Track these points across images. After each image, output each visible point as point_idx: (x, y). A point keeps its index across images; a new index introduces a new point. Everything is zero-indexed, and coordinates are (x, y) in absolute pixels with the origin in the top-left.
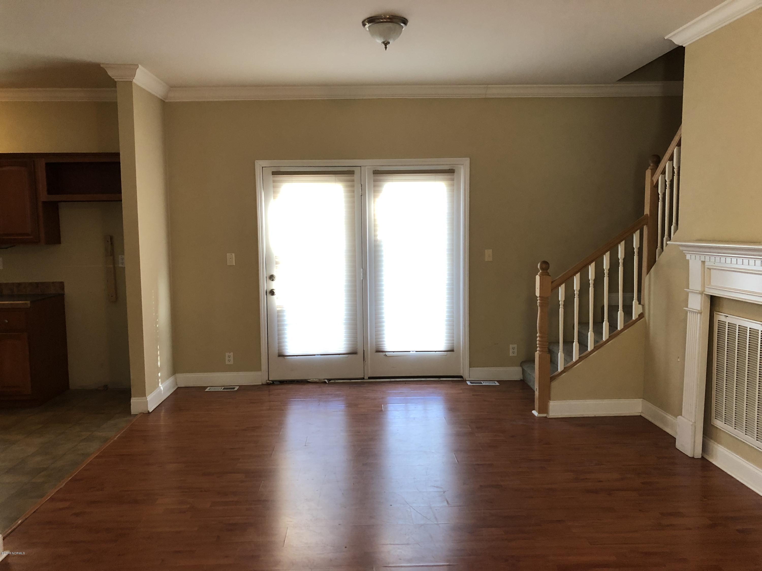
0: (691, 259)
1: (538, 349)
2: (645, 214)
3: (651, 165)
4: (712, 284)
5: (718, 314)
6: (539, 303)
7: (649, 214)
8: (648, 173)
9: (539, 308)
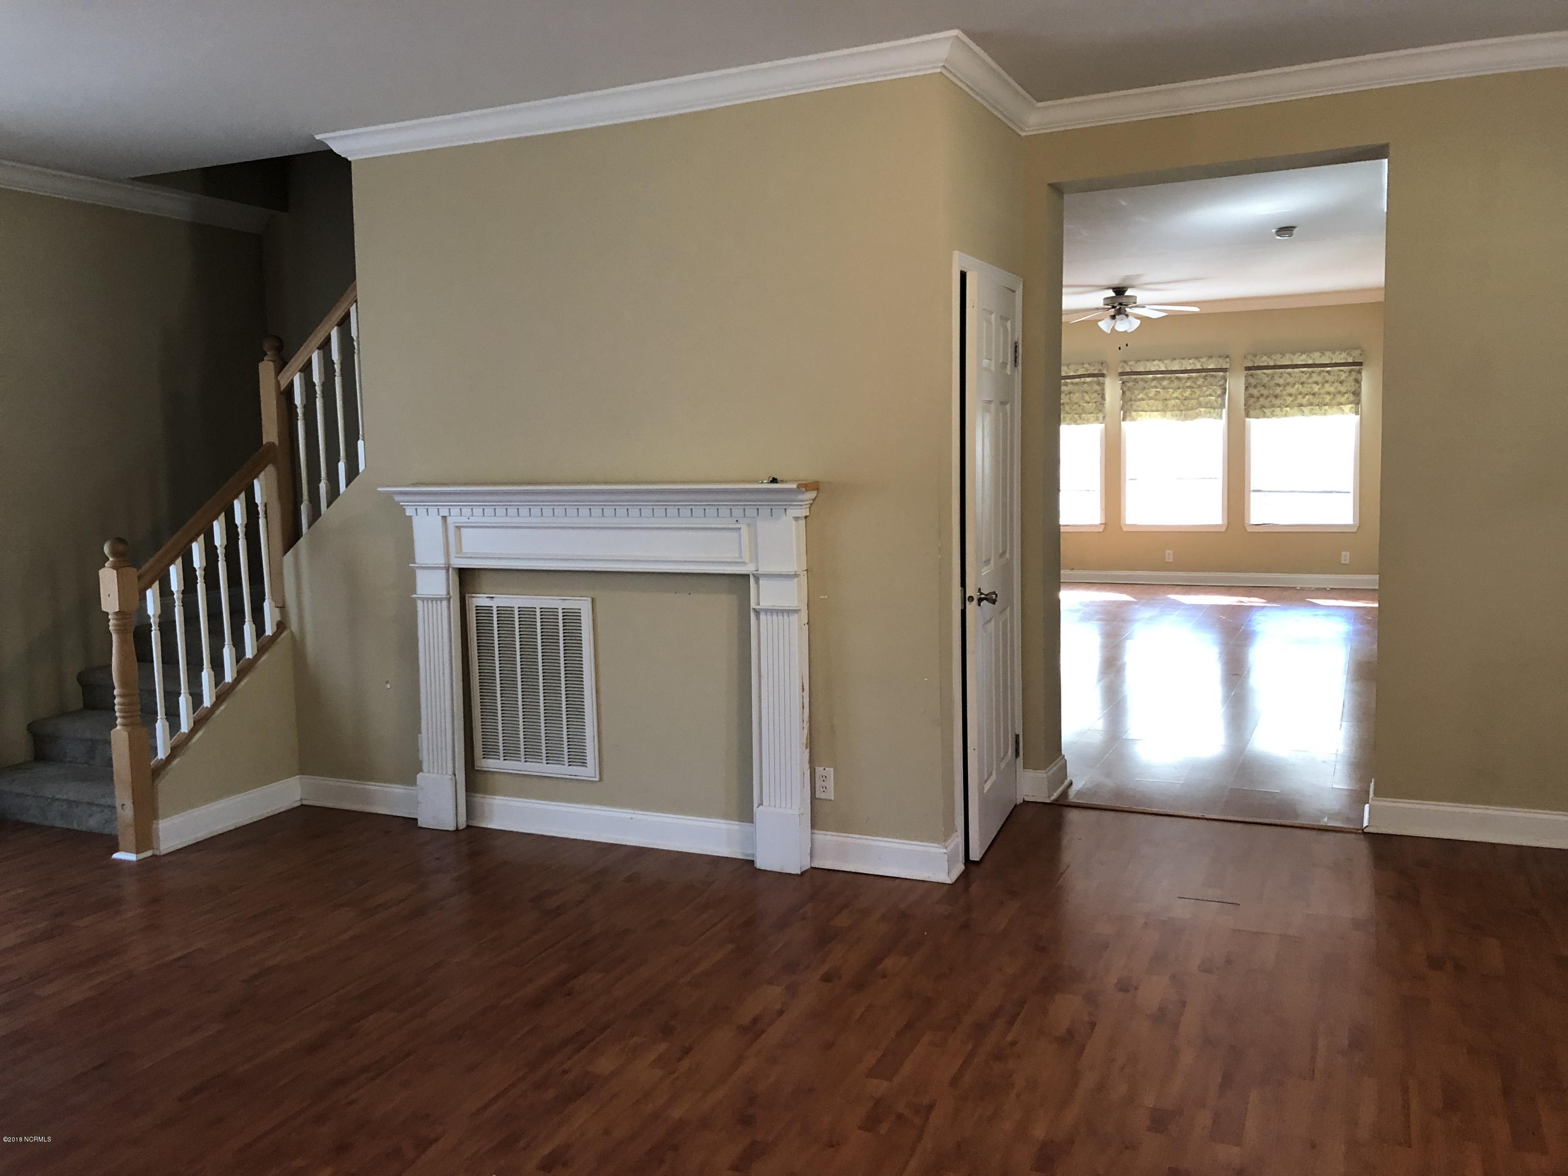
0: (417, 515)
1: (119, 721)
2: (264, 443)
3: (268, 353)
4: (464, 550)
5: (473, 597)
6: (114, 625)
7: (277, 443)
8: (266, 369)
9: (114, 637)
